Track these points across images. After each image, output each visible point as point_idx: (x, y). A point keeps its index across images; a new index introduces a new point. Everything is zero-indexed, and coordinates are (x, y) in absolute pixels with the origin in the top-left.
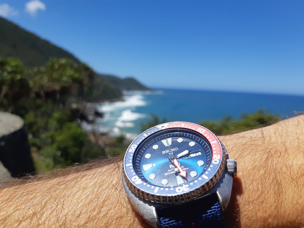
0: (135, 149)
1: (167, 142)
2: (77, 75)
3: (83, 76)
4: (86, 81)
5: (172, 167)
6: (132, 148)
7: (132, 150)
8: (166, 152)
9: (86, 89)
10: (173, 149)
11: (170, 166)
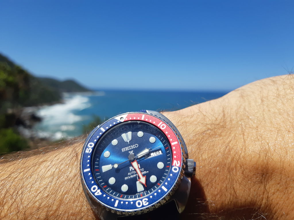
0: (92, 148)
1: (127, 136)
2: (11, 79)
3: (18, 79)
4: (21, 85)
5: (132, 170)
6: (89, 148)
7: (89, 151)
8: (125, 149)
9: (21, 94)
10: (133, 145)
11: (130, 167)
